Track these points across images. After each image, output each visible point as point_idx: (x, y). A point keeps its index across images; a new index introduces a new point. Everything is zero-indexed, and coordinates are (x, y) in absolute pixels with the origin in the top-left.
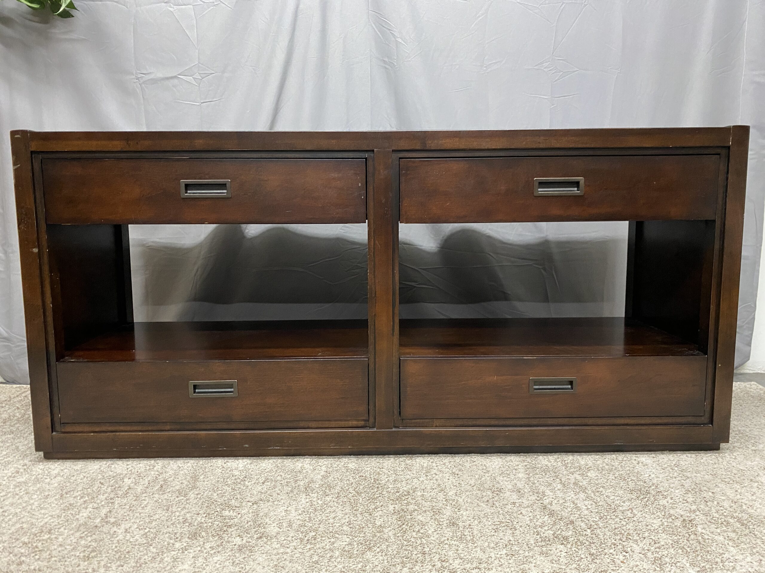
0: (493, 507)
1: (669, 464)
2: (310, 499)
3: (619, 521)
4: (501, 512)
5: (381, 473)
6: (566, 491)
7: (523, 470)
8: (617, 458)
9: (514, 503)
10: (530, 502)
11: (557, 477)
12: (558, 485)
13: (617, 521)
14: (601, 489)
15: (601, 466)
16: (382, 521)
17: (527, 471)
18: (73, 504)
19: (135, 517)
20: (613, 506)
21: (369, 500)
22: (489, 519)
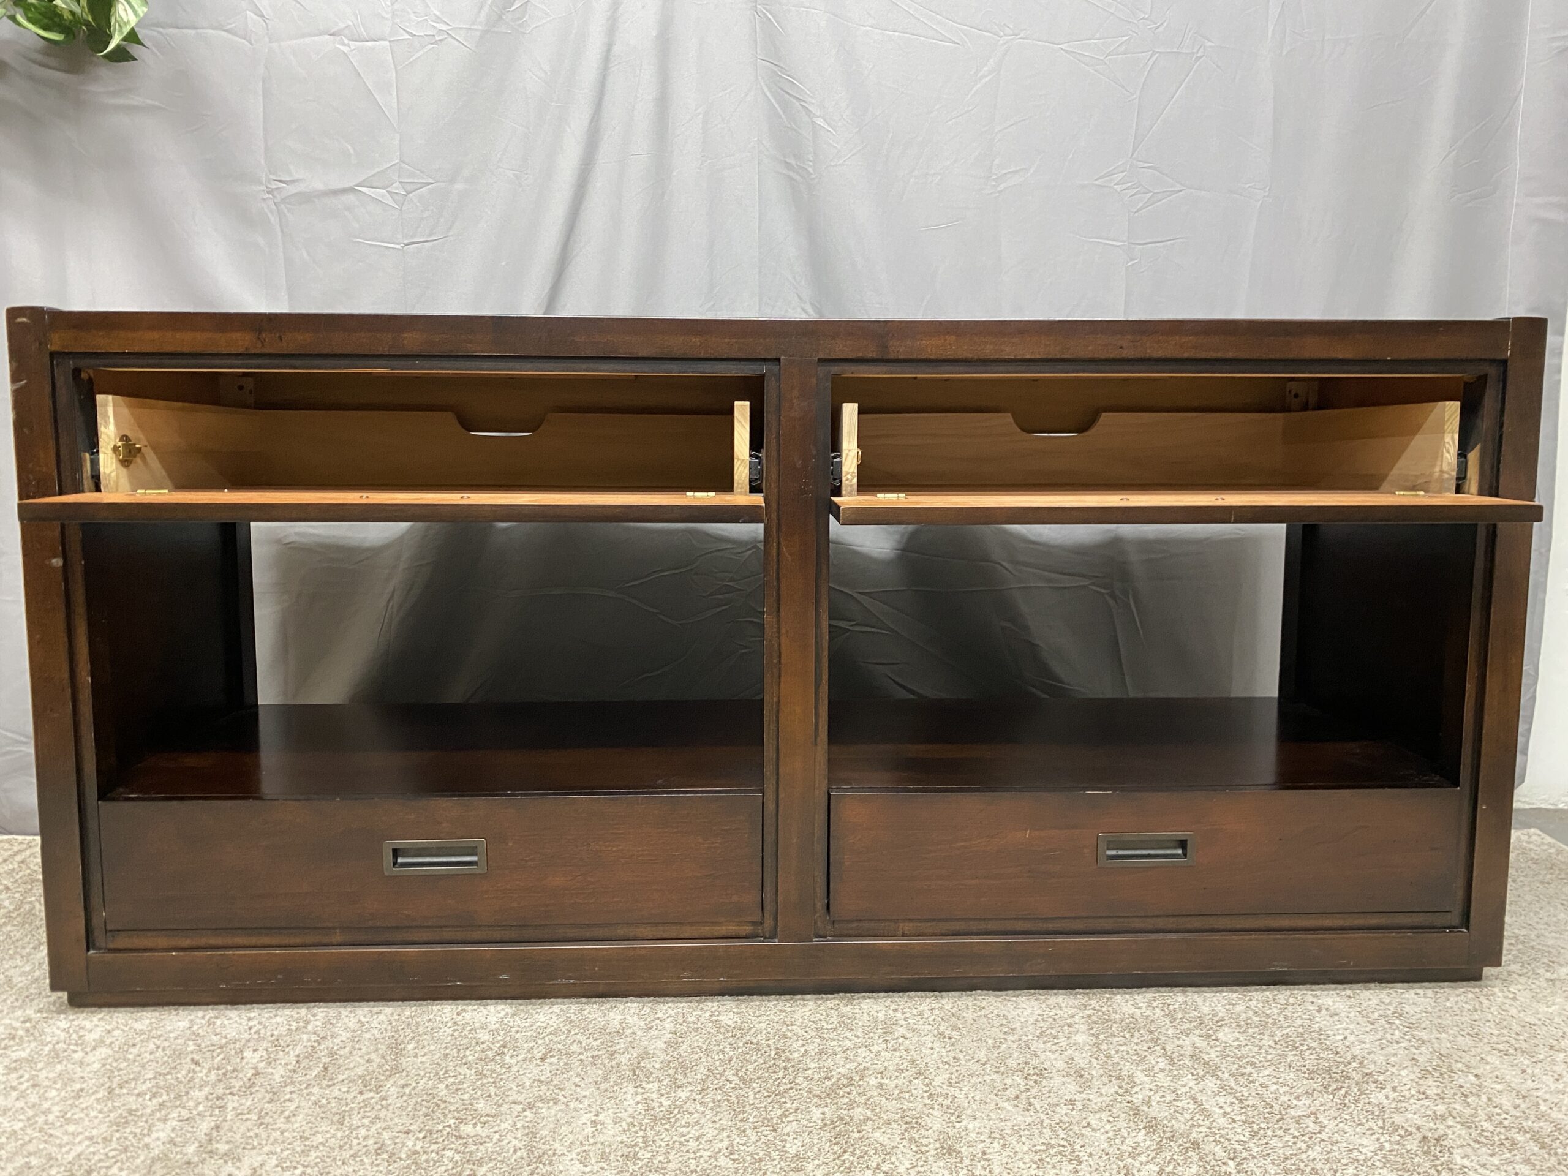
0: (1028, 1110)
1: (1381, 1012)
2: (645, 1096)
3: (1293, 1140)
4: (1047, 1122)
5: (789, 1034)
6: (1176, 1073)
7: (1083, 1028)
8: (1274, 999)
9: (1072, 1102)
10: (1105, 1098)
11: (1155, 1041)
12: (1160, 1060)
13: (1287, 1141)
14: (1249, 1069)
15: (1243, 1016)
16: (800, 1144)
17: (1092, 1029)
18: (137, 1110)
19: (272, 1140)
20: (1276, 1107)
21: (769, 1096)
22: (1024, 1139)
